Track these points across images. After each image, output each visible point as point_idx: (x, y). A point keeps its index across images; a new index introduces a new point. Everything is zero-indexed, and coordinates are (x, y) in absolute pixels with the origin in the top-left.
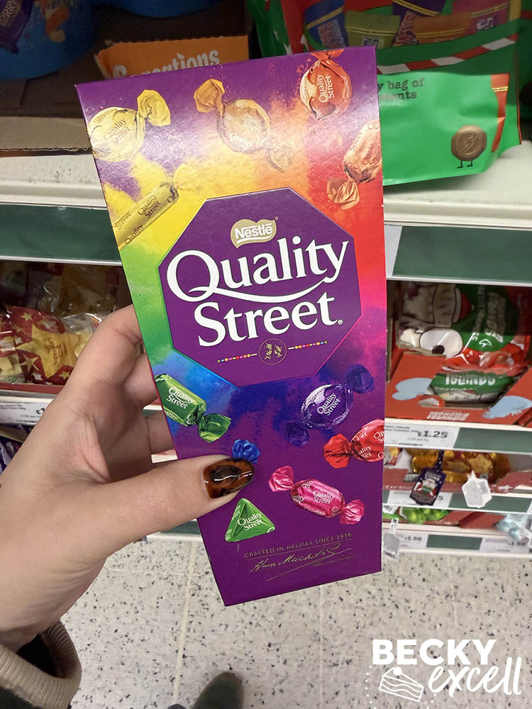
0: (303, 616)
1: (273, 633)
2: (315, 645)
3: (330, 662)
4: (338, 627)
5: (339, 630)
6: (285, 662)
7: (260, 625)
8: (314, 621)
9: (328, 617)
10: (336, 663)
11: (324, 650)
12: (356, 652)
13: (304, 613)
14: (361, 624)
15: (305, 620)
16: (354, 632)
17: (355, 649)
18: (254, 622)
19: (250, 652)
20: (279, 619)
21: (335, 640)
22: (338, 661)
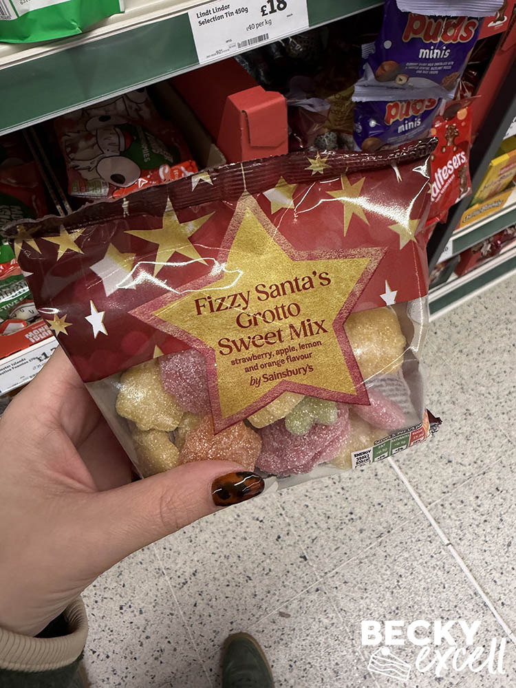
0: (141, 563)
1: (121, 596)
2: (162, 580)
3: (179, 584)
4: (174, 552)
5: (176, 554)
6: (141, 612)
7: (105, 598)
8: (152, 562)
9: (163, 550)
10: (184, 581)
11: (171, 578)
12: (198, 561)
13: (140, 560)
14: (193, 537)
15: (144, 566)
16: (189, 546)
17: (196, 559)
18: (99, 599)
19: (106, 626)
20: (121, 580)
21: (177, 564)
22: (185, 579)
